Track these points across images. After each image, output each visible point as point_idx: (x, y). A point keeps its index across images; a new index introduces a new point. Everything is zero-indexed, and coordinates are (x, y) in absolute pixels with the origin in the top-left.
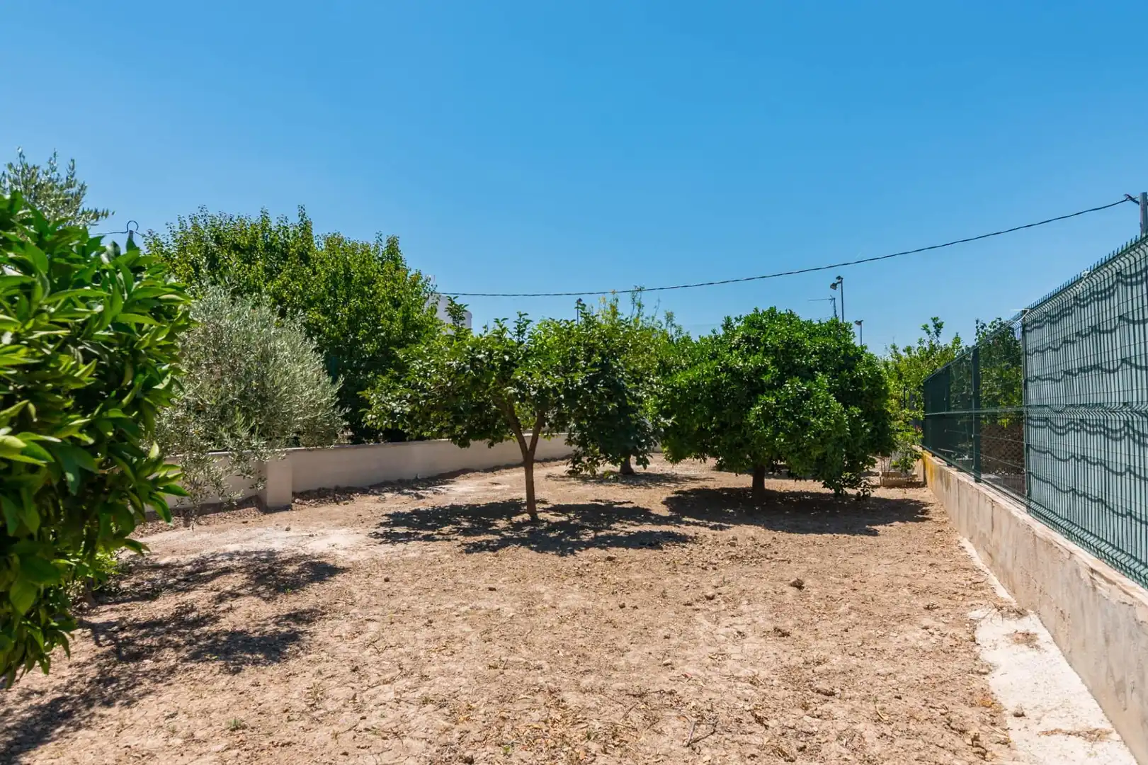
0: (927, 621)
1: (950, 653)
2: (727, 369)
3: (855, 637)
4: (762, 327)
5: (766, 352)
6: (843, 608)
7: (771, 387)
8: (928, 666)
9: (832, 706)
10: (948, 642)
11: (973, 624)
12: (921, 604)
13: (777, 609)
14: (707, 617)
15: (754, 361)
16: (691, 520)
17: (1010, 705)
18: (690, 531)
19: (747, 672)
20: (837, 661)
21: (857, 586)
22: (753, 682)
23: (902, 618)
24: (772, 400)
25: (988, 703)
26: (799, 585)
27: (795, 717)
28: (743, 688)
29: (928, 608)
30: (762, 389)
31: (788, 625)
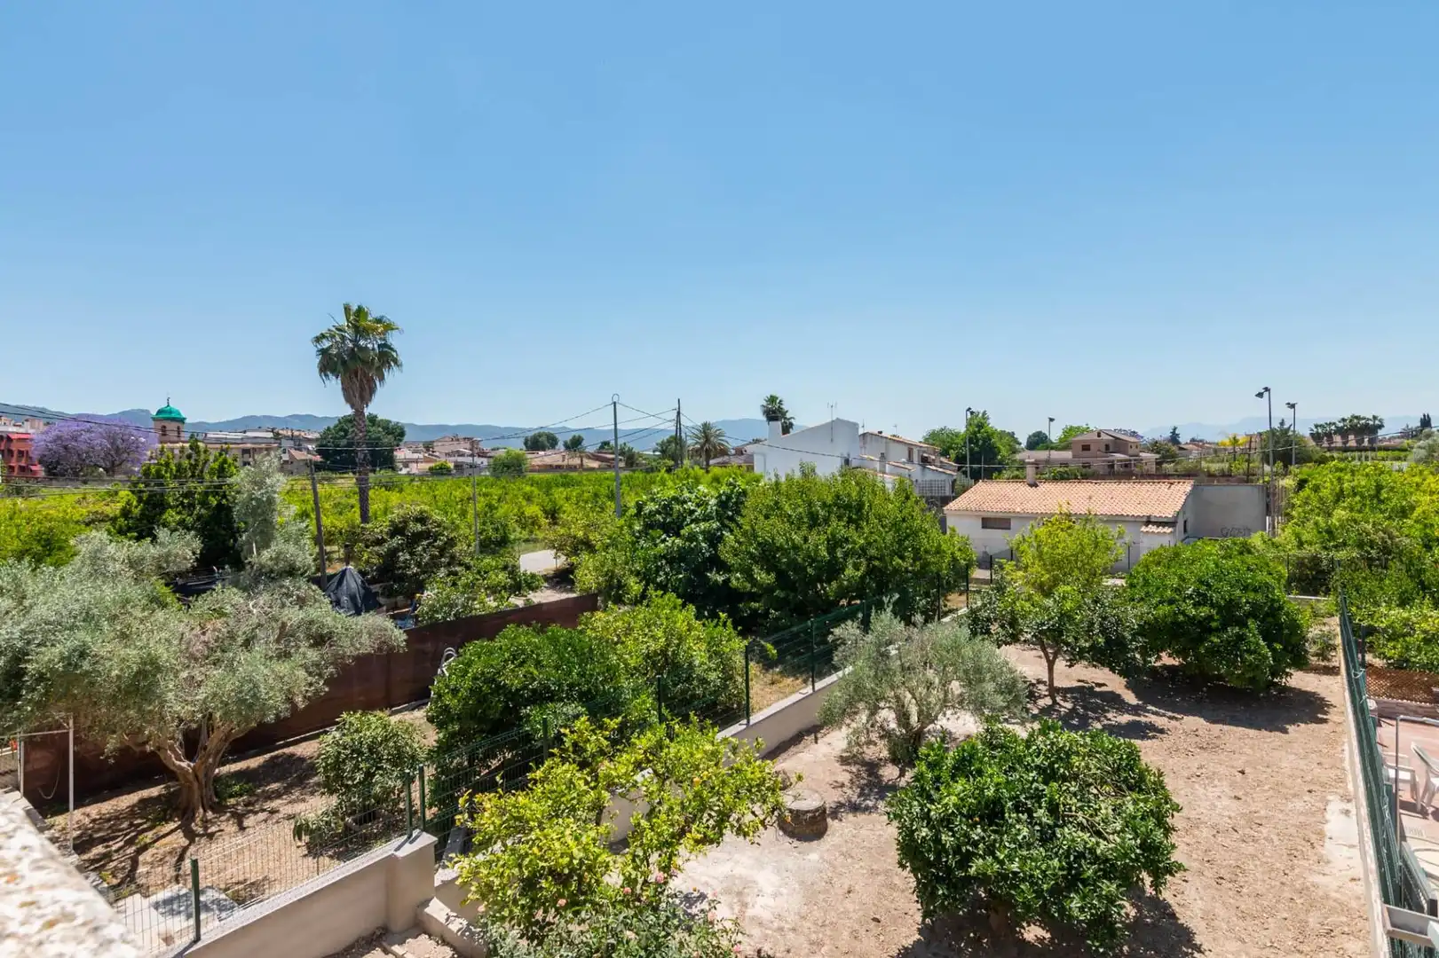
0: (1306, 798)
1: (1313, 814)
2: (1183, 613)
3: (1272, 802)
4: (1208, 585)
5: (1212, 606)
6: (1266, 787)
7: (1217, 630)
8: (1302, 819)
9: (1261, 828)
10: (1314, 809)
11: (1327, 802)
12: (1306, 789)
13: (1233, 785)
14: (1200, 785)
15: (1204, 611)
16: (1154, 709)
17: (1329, 835)
18: (1160, 722)
19: (1227, 813)
20: (1263, 813)
21: (1273, 774)
22: (1230, 818)
23: (1295, 795)
24: (1216, 640)
25: (1321, 834)
26: (1243, 772)
27: (1247, 831)
28: (1226, 819)
29: (1310, 791)
30: (1211, 631)
31: (1240, 794)
